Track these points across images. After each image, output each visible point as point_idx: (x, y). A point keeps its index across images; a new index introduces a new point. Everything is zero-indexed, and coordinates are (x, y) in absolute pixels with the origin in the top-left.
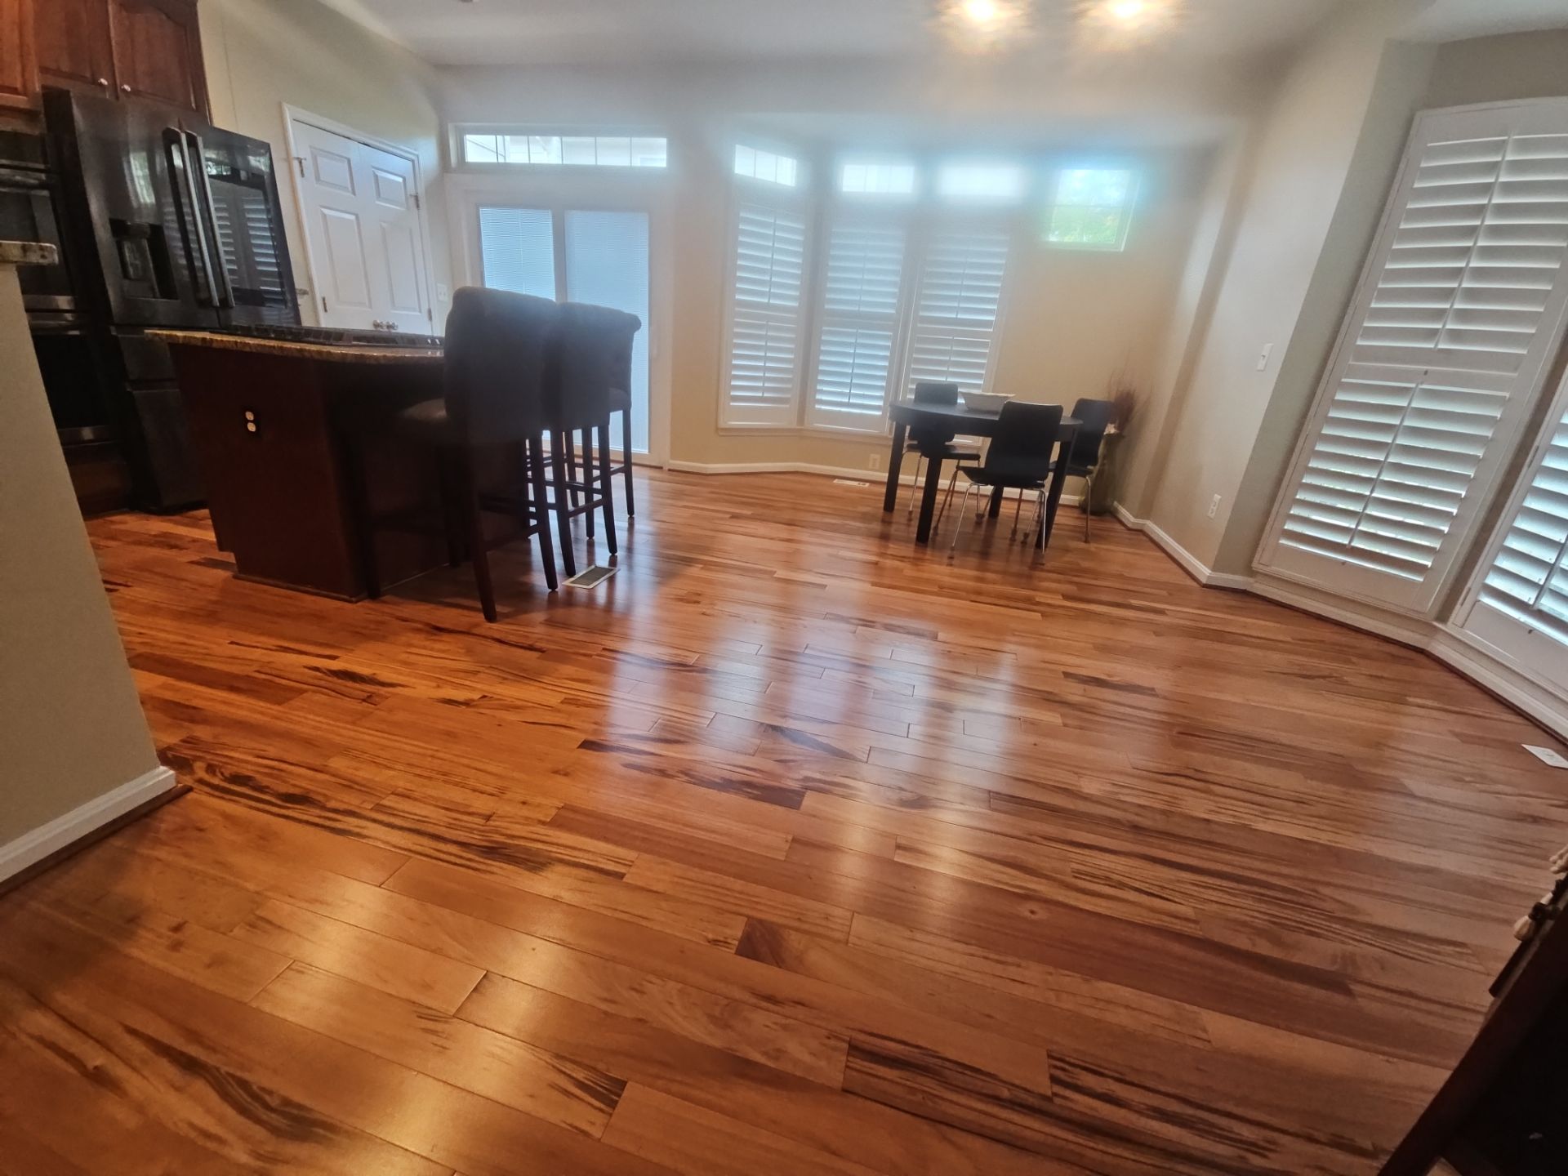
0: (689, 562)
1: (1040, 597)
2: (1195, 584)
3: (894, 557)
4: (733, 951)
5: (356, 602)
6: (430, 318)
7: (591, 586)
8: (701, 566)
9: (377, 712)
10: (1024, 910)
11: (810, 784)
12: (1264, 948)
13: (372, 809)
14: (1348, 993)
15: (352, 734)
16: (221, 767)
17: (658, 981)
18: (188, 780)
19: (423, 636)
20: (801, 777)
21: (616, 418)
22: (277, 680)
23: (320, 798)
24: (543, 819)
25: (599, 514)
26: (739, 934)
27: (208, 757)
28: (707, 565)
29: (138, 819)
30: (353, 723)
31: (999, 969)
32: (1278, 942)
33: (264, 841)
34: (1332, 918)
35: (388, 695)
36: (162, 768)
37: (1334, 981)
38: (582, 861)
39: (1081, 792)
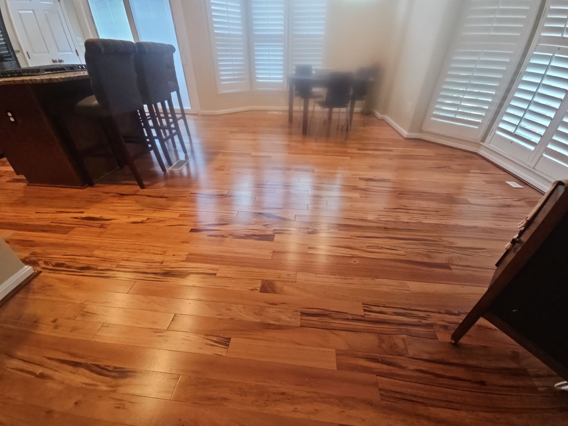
0: (217, 153)
1: (349, 151)
2: (402, 138)
3: (295, 141)
4: (259, 292)
5: (84, 188)
6: (78, 55)
7: (180, 169)
8: (222, 155)
9: (107, 231)
10: (352, 261)
11: (276, 232)
12: (426, 260)
13: (116, 267)
14: (450, 268)
15: (99, 241)
16: (50, 262)
17: (236, 306)
18: (39, 269)
19: (117, 198)
20: (273, 230)
21: (174, 94)
22: (62, 225)
23: (95, 267)
24: (182, 260)
25: (176, 138)
26: (260, 286)
27: (43, 259)
28: (224, 154)
29: (24, 286)
30: (98, 237)
31: (345, 281)
32: (430, 257)
33: (77, 285)
34: (446, 247)
35: (109, 224)
36: (26, 267)
37: (446, 266)
38: (200, 272)
39: (367, 219)
